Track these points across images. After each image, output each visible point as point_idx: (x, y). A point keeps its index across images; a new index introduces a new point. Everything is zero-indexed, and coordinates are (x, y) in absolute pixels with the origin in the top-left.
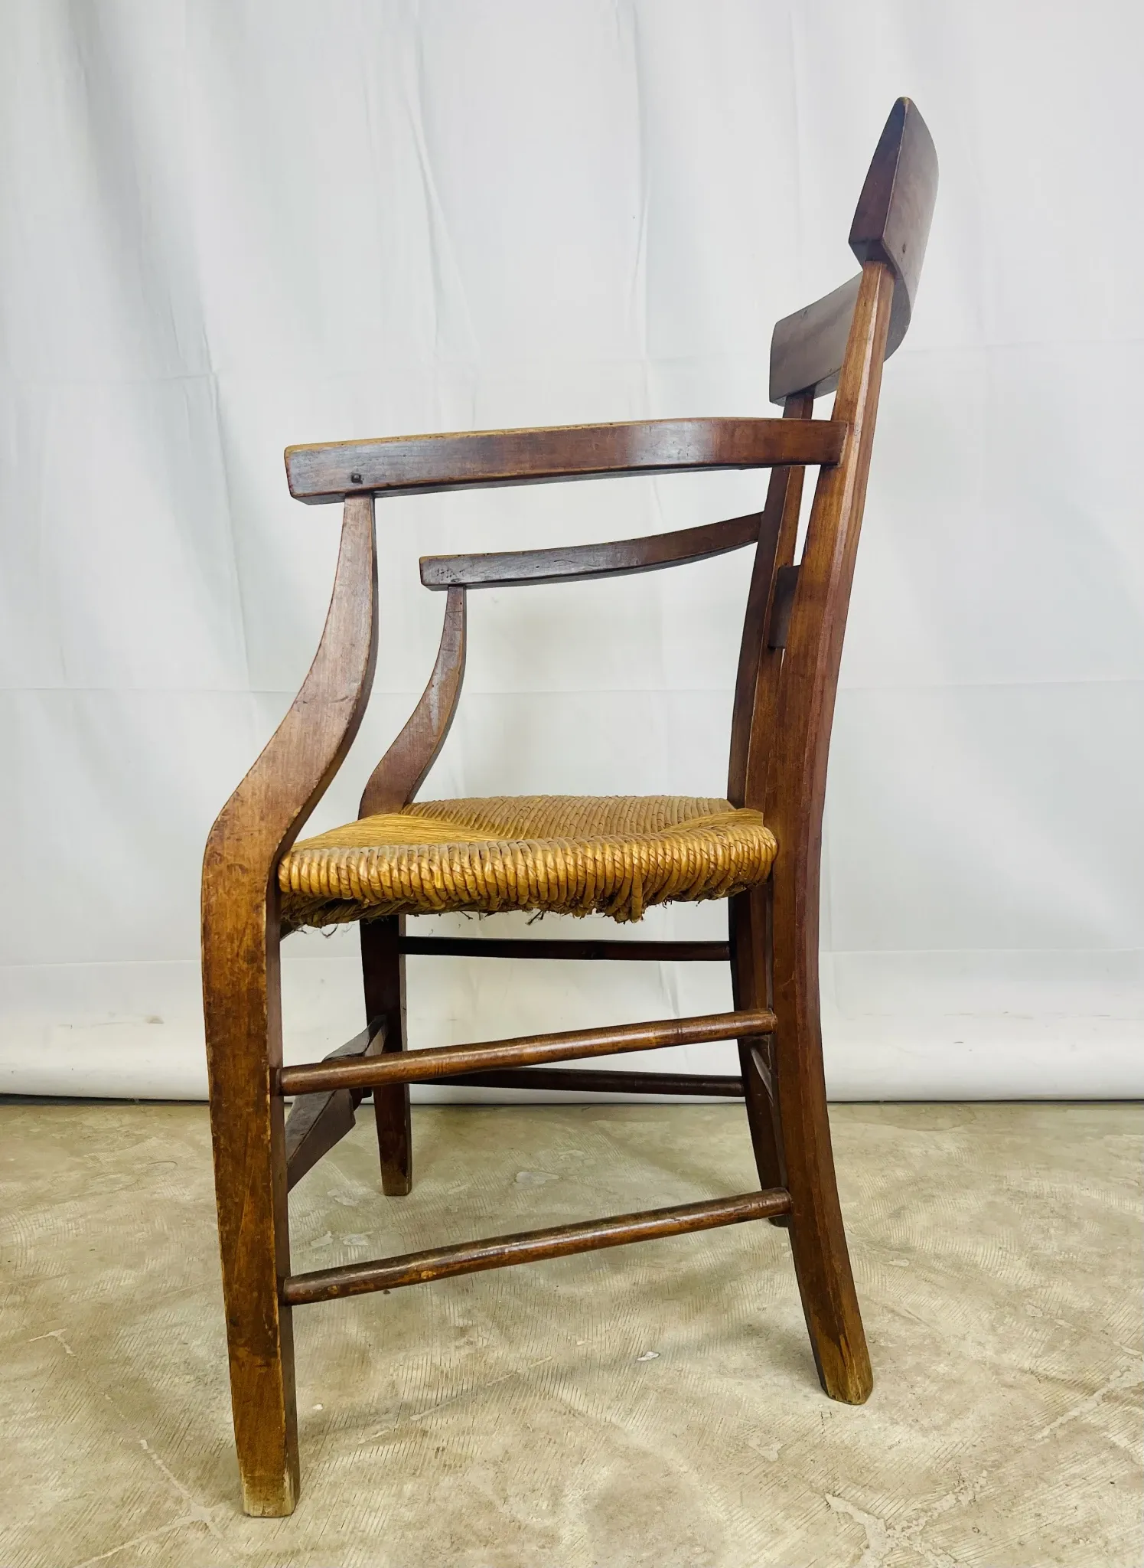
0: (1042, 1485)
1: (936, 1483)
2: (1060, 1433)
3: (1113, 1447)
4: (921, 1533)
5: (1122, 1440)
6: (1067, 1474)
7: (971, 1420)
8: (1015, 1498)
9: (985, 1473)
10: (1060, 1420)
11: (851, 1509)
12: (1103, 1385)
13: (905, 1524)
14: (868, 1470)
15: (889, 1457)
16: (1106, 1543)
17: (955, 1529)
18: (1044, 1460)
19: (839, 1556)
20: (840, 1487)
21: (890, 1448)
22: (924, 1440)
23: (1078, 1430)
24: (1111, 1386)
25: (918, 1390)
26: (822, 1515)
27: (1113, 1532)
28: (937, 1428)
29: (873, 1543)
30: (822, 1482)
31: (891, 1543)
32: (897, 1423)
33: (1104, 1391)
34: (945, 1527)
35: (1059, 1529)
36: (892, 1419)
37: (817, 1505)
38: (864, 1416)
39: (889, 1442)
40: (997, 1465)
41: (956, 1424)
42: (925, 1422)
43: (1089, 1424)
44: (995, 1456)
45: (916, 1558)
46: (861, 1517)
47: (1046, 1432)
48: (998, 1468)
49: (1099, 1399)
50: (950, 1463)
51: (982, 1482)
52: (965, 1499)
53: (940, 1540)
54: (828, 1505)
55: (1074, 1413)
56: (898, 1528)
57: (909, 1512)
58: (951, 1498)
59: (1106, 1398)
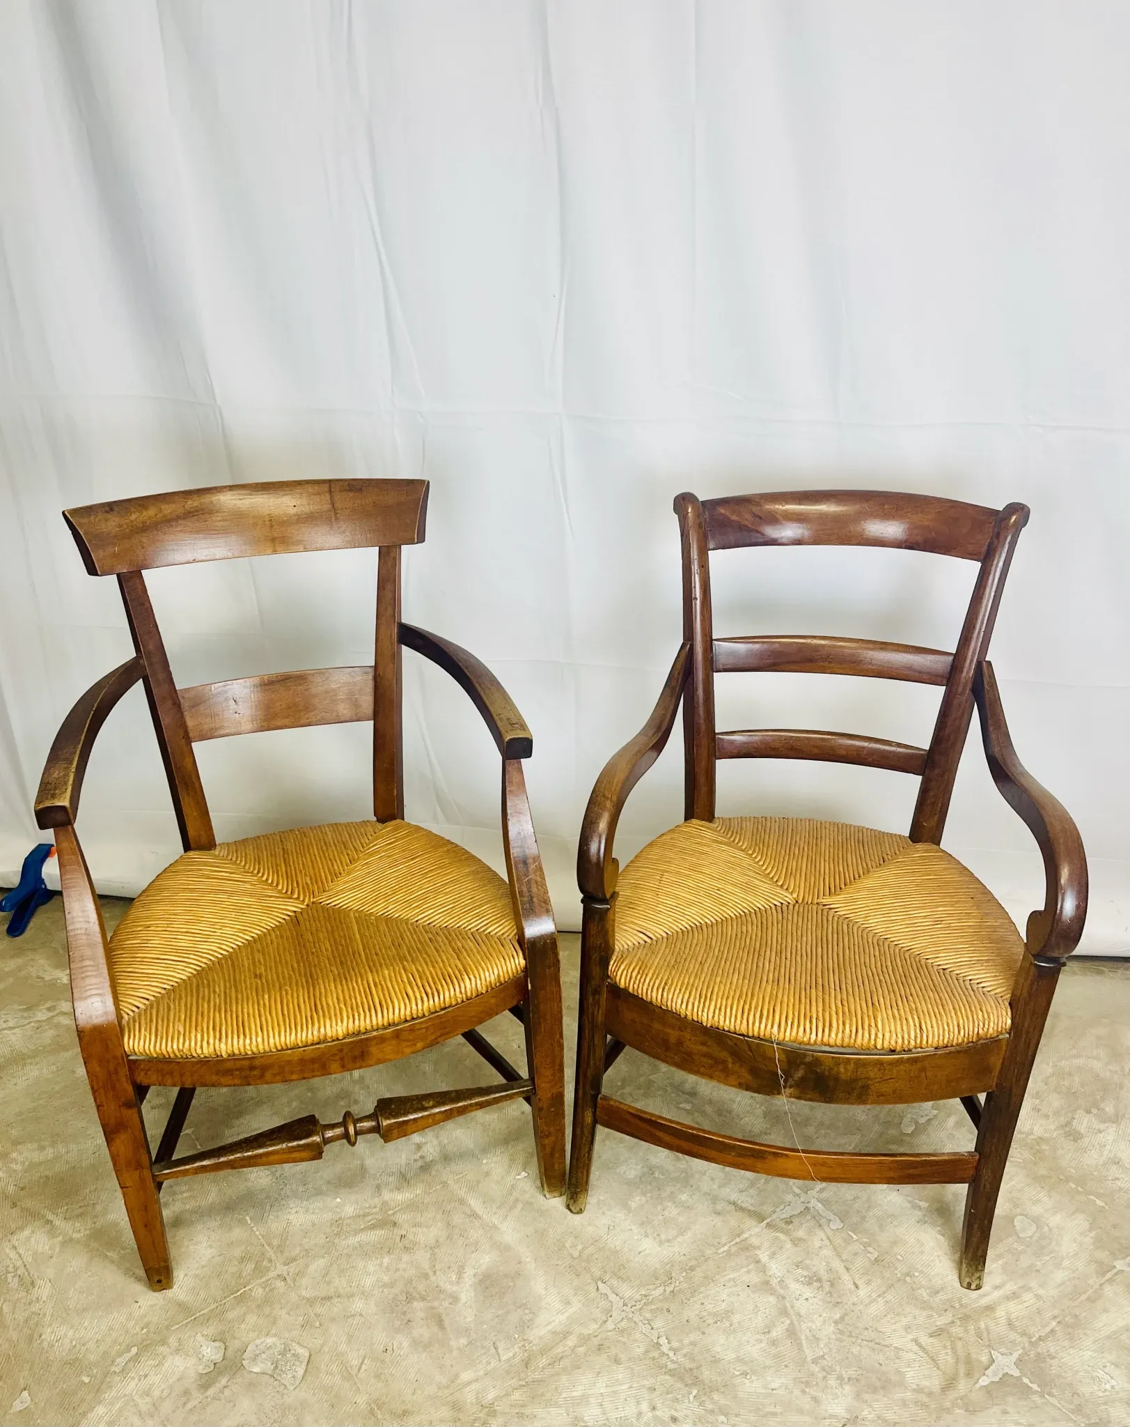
0: (712, 1284)
1: (657, 1279)
2: (734, 1249)
3: (758, 1262)
4: (640, 1309)
5: (764, 1257)
6: (727, 1278)
7: (688, 1236)
8: (694, 1292)
9: (684, 1274)
10: (738, 1240)
11: (609, 1292)
12: (770, 1216)
13: (634, 1303)
14: (625, 1268)
15: (637, 1259)
16: (731, 1325)
17: (657, 1309)
18: (718, 1267)
19: (595, 1320)
20: (606, 1278)
21: (640, 1253)
22: (659, 1249)
23: (746, 1248)
24: (774, 1216)
25: (666, 1213)
26: (593, 1294)
27: (736, 1318)
28: (668, 1241)
29: (614, 1314)
30: (598, 1273)
31: (624, 1314)
32: (648, 1236)
33: (768, 1220)
34: (653, 1307)
35: (710, 1314)
36: (646, 1232)
37: (592, 1288)
38: (631, 1230)
39: (640, 1249)
40: (692, 1269)
41: (679, 1239)
42: (663, 1237)
43: (751, 1245)
44: (693, 1263)
45: (633, 1325)
46: (612, 1297)
47: (726, 1248)
48: (692, 1271)
49: (764, 1227)
50: (669, 1265)
51: (682, 1279)
52: (669, 1289)
53: (648, 1316)
54: (598, 1289)
55: (745, 1235)
56: (630, 1306)
57: (638, 1297)
58: (661, 1289)
59: (768, 1225)
